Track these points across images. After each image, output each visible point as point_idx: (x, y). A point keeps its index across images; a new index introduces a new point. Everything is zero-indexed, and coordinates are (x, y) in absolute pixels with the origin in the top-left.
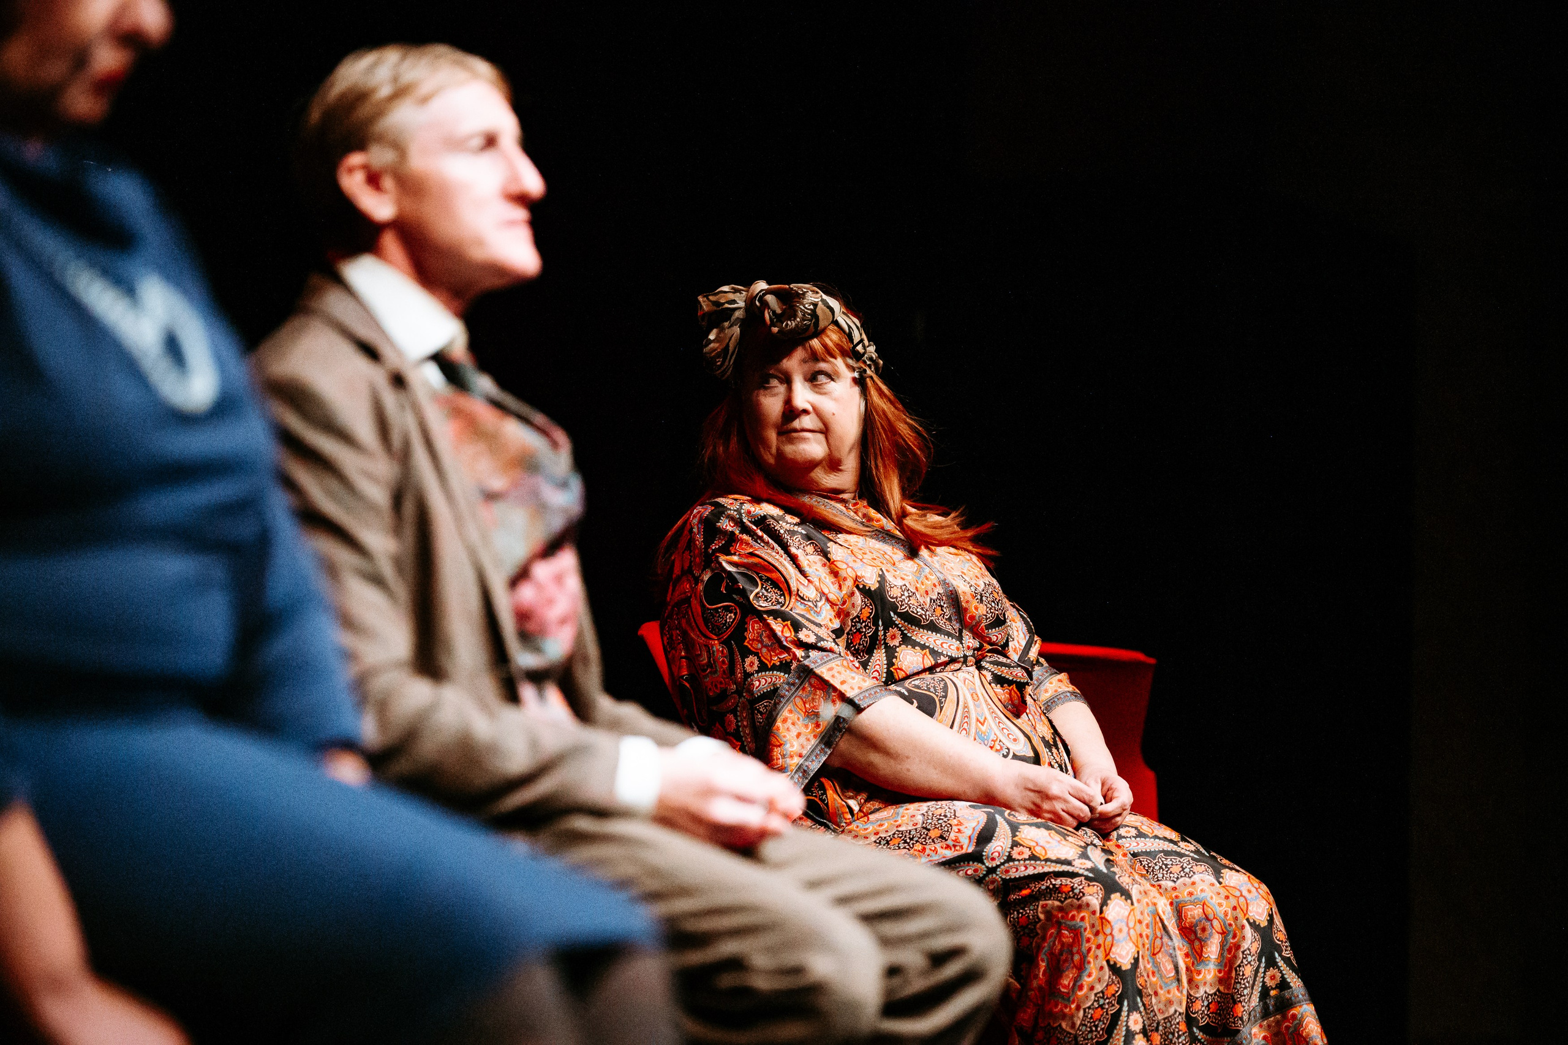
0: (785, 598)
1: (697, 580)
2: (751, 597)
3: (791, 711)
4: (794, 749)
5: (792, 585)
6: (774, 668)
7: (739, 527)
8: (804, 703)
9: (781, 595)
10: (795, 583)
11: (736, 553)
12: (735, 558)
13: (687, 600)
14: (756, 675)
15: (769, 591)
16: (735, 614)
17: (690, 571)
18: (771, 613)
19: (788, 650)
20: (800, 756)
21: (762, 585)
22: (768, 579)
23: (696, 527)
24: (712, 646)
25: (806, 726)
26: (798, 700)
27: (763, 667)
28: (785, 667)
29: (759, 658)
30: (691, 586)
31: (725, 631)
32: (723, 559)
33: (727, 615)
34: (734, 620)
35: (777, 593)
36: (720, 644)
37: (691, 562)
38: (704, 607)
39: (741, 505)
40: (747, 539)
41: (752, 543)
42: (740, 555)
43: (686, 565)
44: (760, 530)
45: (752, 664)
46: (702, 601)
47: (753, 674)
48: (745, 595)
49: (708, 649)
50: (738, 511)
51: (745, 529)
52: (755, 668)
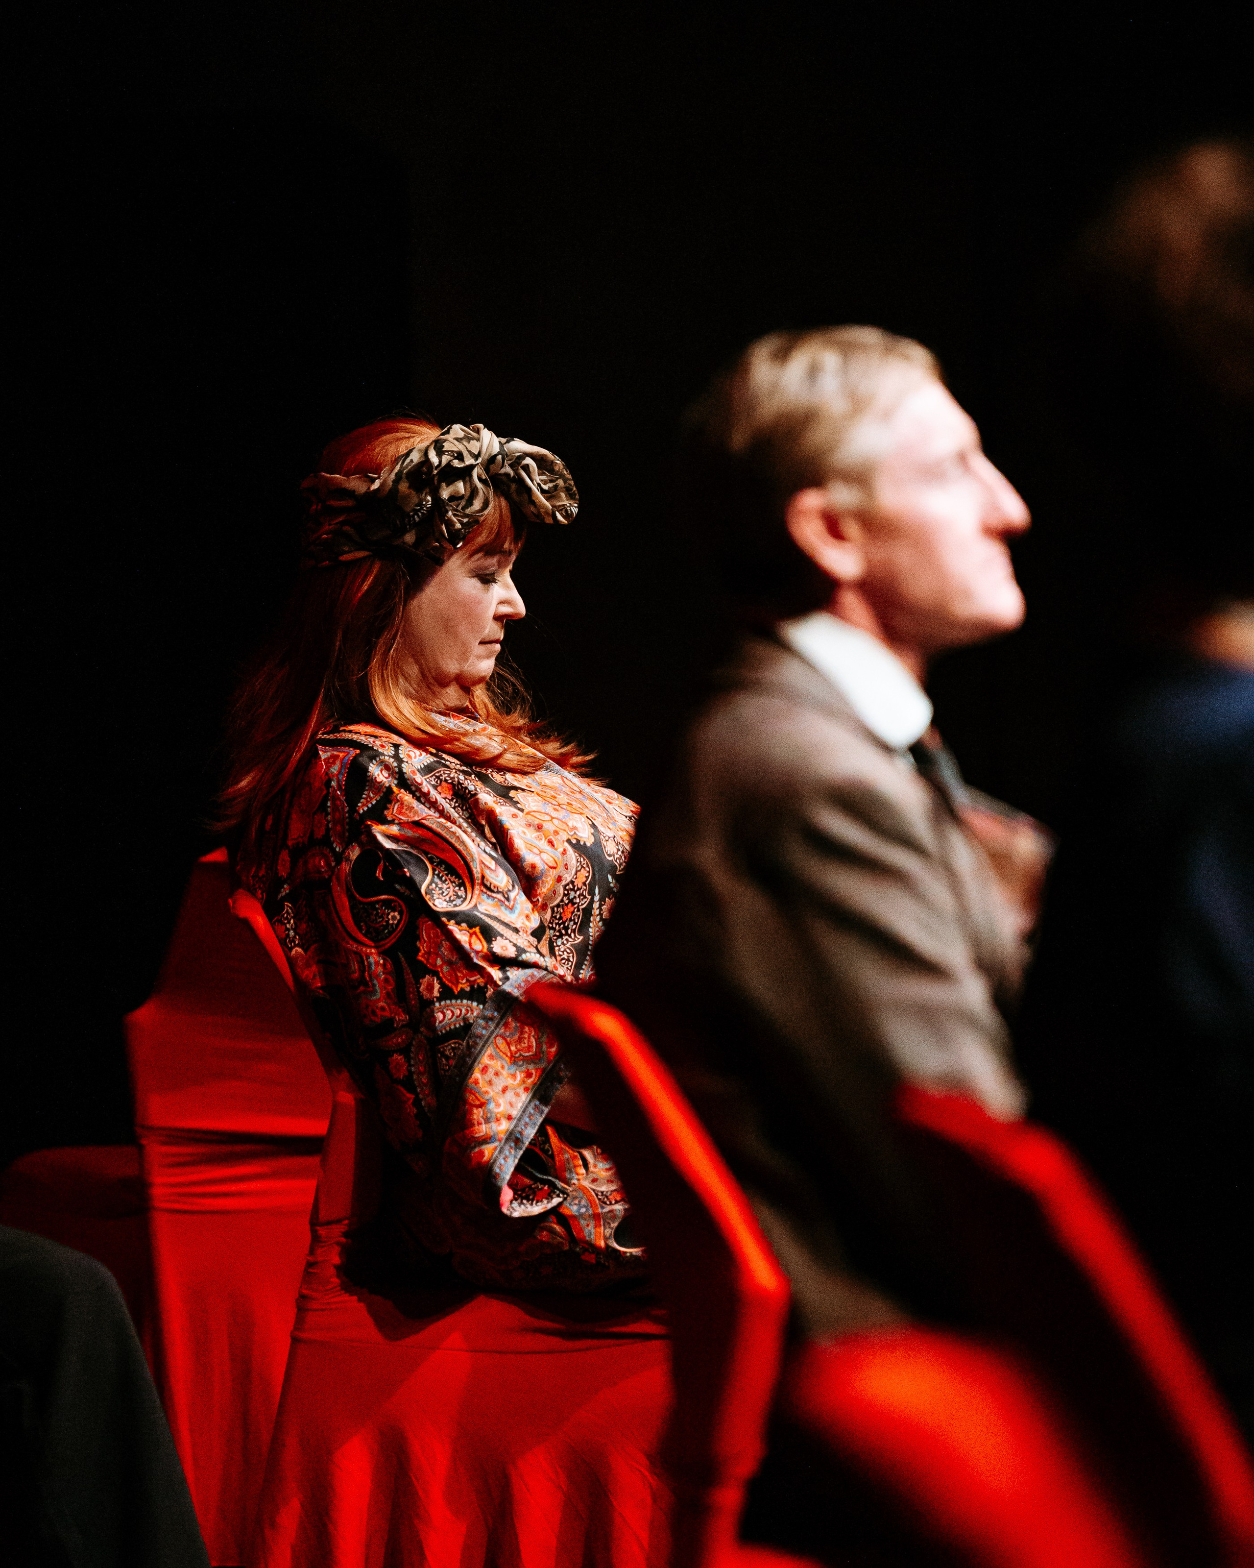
0: (466, 892)
1: (340, 858)
2: (423, 891)
3: (491, 1057)
4: (501, 1109)
5: (475, 871)
6: (462, 995)
7: (396, 779)
8: (509, 1044)
9: (460, 886)
10: (478, 866)
11: (394, 820)
12: (394, 829)
13: (325, 885)
14: (437, 1004)
15: (444, 879)
16: (401, 914)
17: (327, 842)
18: (451, 915)
19: (481, 971)
20: (510, 1118)
21: (434, 870)
22: (442, 862)
23: (335, 778)
24: (368, 956)
25: (514, 1076)
26: (500, 1041)
27: (447, 994)
28: (476, 994)
29: (439, 979)
30: (328, 864)
31: (387, 937)
32: (379, 832)
33: (389, 914)
34: (399, 921)
35: (455, 882)
36: (379, 954)
37: (328, 830)
38: (351, 897)
39: (397, 746)
40: (407, 798)
41: (415, 803)
42: (399, 824)
43: (320, 833)
44: (426, 784)
45: (430, 988)
46: (348, 890)
47: (433, 1003)
48: (413, 887)
49: (361, 959)
50: (396, 757)
51: (404, 782)
52: (436, 993)
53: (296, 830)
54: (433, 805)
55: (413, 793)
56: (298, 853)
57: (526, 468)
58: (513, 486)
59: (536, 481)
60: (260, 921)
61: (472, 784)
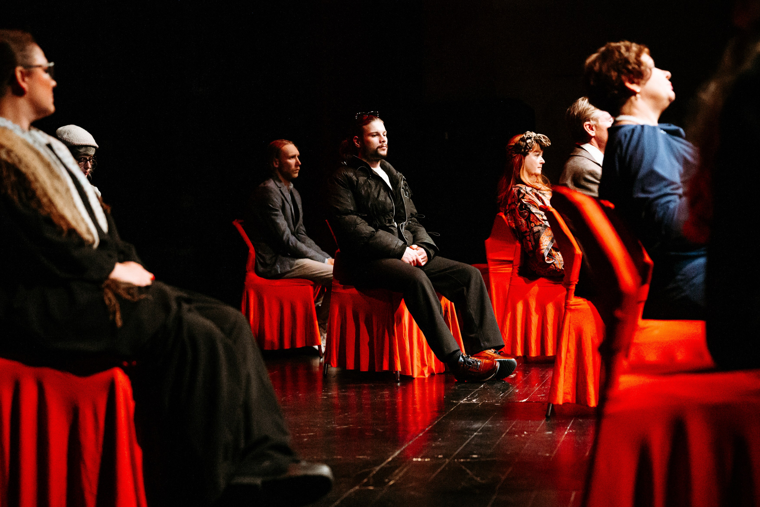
1: (517, 205)
2: (531, 209)
3: (543, 235)
4: (545, 244)
6: (538, 226)
7: (525, 192)
8: (546, 233)
11: (525, 198)
12: (526, 200)
13: (514, 210)
15: (534, 207)
16: (527, 213)
17: (514, 203)
18: (536, 213)
19: (541, 221)
20: (547, 245)
21: (532, 206)
22: (534, 205)
23: (515, 193)
25: (547, 238)
26: (545, 233)
27: (536, 226)
28: (541, 225)
29: (534, 224)
30: (515, 206)
31: (525, 217)
32: (523, 200)
33: (525, 213)
34: (527, 215)
35: (536, 208)
36: (524, 220)
37: (515, 201)
38: (519, 211)
39: (525, 187)
40: (527, 195)
41: (529, 196)
42: (527, 199)
43: (513, 202)
44: (530, 193)
45: (533, 225)
46: (518, 210)
47: (533, 227)
48: (529, 209)
49: (521, 221)
50: (526, 189)
51: (527, 192)
52: (534, 226)
53: (509, 202)
54: (532, 196)
55: (528, 194)
56: (510, 205)
57: (541, 138)
58: (539, 141)
59: (543, 140)
60: (504, 216)
61: (538, 193)
